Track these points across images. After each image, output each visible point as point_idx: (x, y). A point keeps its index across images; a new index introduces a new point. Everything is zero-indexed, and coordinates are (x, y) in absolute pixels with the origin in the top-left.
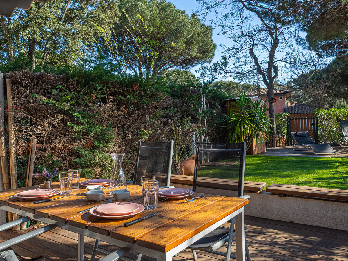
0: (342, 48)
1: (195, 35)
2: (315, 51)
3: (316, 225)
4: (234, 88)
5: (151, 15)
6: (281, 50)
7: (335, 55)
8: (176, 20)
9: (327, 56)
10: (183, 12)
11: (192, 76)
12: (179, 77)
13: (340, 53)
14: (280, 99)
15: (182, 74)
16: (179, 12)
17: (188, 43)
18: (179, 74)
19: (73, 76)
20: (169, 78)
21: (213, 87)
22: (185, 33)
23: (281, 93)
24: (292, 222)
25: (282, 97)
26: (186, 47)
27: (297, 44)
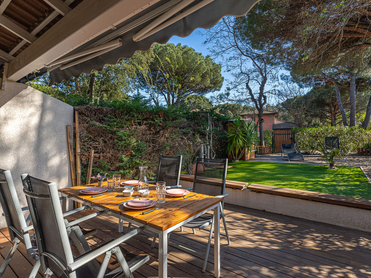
0: (317, 81)
1: (209, 71)
2: (297, 83)
3: (281, 213)
4: (237, 109)
5: (176, 57)
6: (270, 84)
7: (313, 86)
8: (194, 60)
9: (306, 87)
10: (200, 54)
11: (206, 100)
12: (197, 100)
13: (316, 84)
14: (270, 118)
15: (199, 98)
16: (197, 54)
17: (203, 77)
18: (197, 98)
19: (119, 109)
20: (189, 101)
21: (222, 108)
22: (201, 69)
23: (271, 114)
24: (264, 211)
25: (272, 116)
26: (202, 79)
27: (282, 79)
